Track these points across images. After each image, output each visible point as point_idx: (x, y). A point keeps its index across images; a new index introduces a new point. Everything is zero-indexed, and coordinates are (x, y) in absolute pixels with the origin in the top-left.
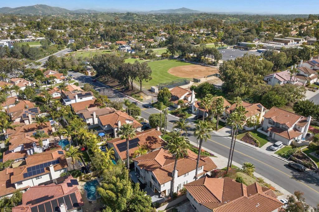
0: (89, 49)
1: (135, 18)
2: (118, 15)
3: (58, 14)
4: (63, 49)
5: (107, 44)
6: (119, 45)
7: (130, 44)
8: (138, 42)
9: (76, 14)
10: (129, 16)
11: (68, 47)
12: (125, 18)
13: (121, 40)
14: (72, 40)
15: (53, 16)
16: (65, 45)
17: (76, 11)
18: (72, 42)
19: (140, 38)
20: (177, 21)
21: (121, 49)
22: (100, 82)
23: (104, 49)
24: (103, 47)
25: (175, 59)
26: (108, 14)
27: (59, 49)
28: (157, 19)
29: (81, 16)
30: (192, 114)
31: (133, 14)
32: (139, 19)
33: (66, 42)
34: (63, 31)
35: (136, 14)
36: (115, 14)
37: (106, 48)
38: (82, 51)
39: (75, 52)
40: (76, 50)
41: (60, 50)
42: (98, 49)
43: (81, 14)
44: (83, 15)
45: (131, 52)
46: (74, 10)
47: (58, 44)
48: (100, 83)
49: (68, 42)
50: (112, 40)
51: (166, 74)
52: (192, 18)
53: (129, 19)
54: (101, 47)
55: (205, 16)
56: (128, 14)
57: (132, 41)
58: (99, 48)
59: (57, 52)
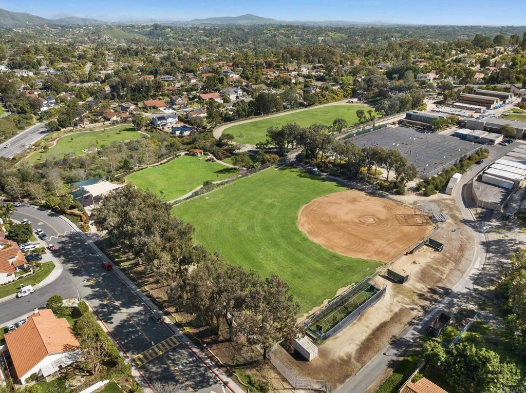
0: (87, 125)
1: (168, 36)
2: (138, 28)
3: (27, 26)
4: (30, 125)
5: (125, 109)
6: (150, 109)
7: (174, 107)
8: (190, 99)
9: (63, 27)
10: (159, 32)
11: (40, 119)
12: (150, 34)
13: (154, 97)
14: (51, 99)
15: (15, 30)
16: (35, 114)
17: (61, 20)
18: (51, 103)
19: (192, 90)
21: (159, 123)
23: (121, 122)
24: (119, 119)
26: (119, 26)
27: (19, 125)
28: (208, 37)
29: (69, 31)
31: (164, 28)
32: (176, 36)
33: (35, 106)
34: (31, 74)
35: (169, 27)
36: (132, 26)
37: (125, 120)
38: (71, 131)
39: (55, 134)
40: (58, 130)
41: (22, 128)
42: (107, 123)
43: (70, 27)
44: (73, 30)
45: (181, 133)
46: (57, 18)
47: (19, 113)
49: (40, 106)
50: (134, 96)
52: (267, 33)
53: (158, 36)
54: (114, 118)
55: (289, 31)
56: (156, 27)
57: (177, 99)
58: (108, 120)
59: (13, 134)
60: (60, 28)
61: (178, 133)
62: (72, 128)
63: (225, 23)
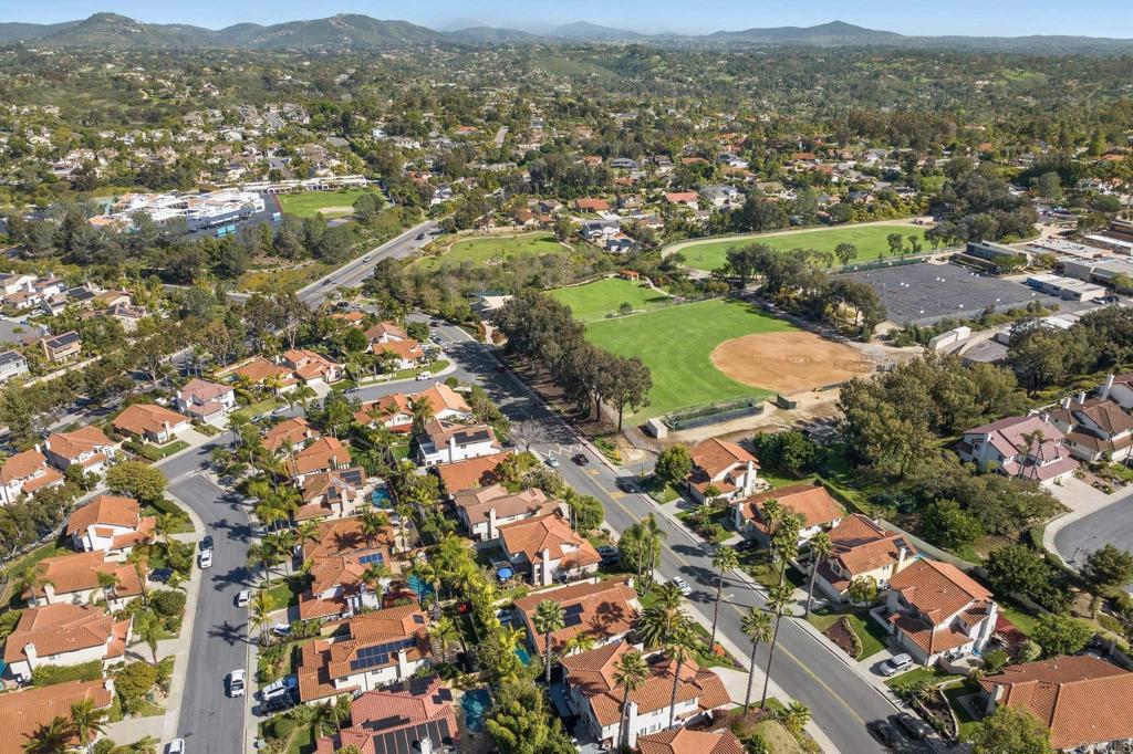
0: (493, 228)
1: (654, 70)
2: (598, 52)
3: (403, 47)
4: (418, 222)
5: (546, 209)
6: (584, 211)
7: (620, 210)
8: (649, 200)
9: (463, 47)
10: (637, 61)
11: (431, 216)
12: (620, 67)
13: (594, 193)
14: (445, 187)
15: (384, 56)
16: (424, 208)
17: (460, 34)
18: (445, 193)
19: (656, 187)
20: (804, 84)
21: (590, 233)
22: (516, 373)
23: (539, 228)
24: (536, 223)
25: (745, 299)
26: (565, 48)
27: (404, 221)
28: (732, 75)
29: (473, 57)
30: (734, 533)
31: (650, 53)
32: (669, 71)
33: (425, 196)
34: (417, 145)
35: (659, 52)
36: (590, 49)
37: (544, 226)
38: (471, 235)
39: (450, 237)
40: (454, 232)
41: (407, 226)
42: (520, 228)
43: (476, 50)
44: (480, 55)
45: (619, 249)
46: (453, 29)
47: (404, 205)
48: (514, 377)
49: (432, 197)
50: (564, 190)
51: (701, 366)
52: (861, 69)
53: (636, 69)
54: (530, 222)
55: (912, 64)
56: (633, 51)
57: (627, 198)
58: (522, 223)
59: (398, 233)
60: (458, 50)
61: (614, 249)
62: (472, 231)
63: (781, 41)
